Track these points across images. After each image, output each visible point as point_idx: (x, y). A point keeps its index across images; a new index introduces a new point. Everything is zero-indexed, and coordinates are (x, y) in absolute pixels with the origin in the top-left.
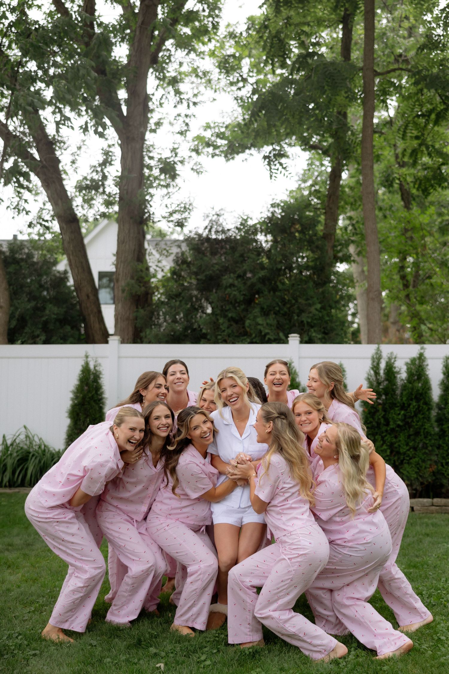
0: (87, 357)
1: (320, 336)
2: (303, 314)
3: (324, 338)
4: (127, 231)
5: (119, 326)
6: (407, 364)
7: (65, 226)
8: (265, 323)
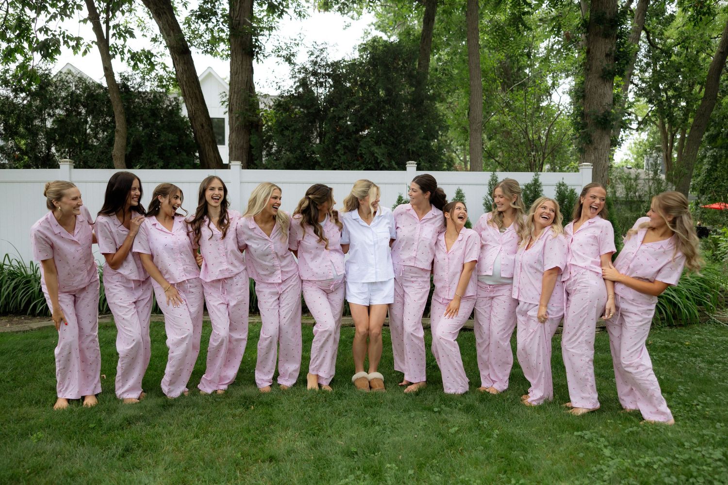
2: (409, 144)
3: (431, 166)
4: (240, 63)
5: (234, 154)
7: (178, 57)
8: (379, 152)
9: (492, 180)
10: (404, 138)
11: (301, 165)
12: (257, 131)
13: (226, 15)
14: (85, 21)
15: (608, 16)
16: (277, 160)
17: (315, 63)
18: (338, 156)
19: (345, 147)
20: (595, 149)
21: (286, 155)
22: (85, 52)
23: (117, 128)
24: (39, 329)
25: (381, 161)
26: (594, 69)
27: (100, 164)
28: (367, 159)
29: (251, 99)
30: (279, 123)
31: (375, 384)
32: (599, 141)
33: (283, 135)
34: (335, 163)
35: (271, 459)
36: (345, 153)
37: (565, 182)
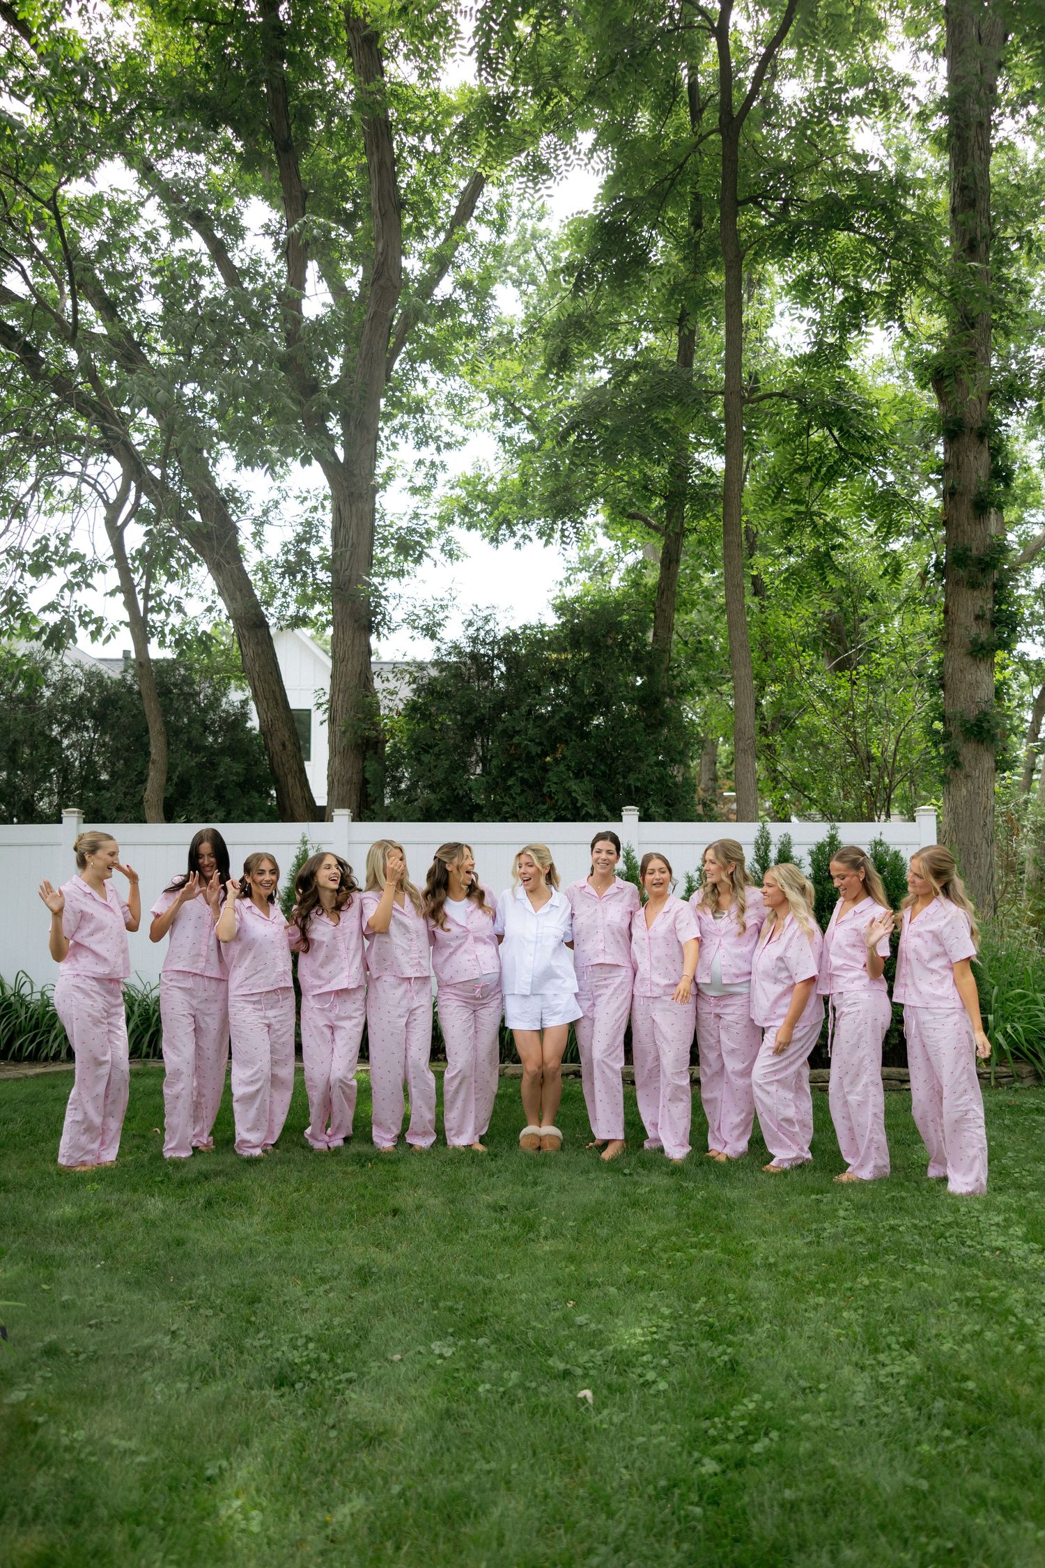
0: (305, 843)
1: (661, 811)
2: (631, 775)
4: (347, 641)
5: (336, 793)
6: (811, 853)
7: (247, 634)
8: (579, 789)
9: (761, 836)
10: (624, 763)
11: (449, 811)
12: (376, 753)
13: (327, 558)
14: (112, 593)
15: (974, 552)
16: (407, 802)
17: (474, 640)
18: (511, 797)
19: (523, 781)
20: (967, 776)
21: (424, 794)
22: (108, 638)
23: (153, 757)
24: (37, 1076)
25: (584, 805)
26: (956, 640)
27: (121, 814)
28: (560, 802)
29: (369, 699)
30: (414, 741)
31: (547, 1142)
32: (973, 762)
33: (419, 760)
34: (505, 809)
35: (395, 1212)
36: (523, 791)
37: (884, 839)
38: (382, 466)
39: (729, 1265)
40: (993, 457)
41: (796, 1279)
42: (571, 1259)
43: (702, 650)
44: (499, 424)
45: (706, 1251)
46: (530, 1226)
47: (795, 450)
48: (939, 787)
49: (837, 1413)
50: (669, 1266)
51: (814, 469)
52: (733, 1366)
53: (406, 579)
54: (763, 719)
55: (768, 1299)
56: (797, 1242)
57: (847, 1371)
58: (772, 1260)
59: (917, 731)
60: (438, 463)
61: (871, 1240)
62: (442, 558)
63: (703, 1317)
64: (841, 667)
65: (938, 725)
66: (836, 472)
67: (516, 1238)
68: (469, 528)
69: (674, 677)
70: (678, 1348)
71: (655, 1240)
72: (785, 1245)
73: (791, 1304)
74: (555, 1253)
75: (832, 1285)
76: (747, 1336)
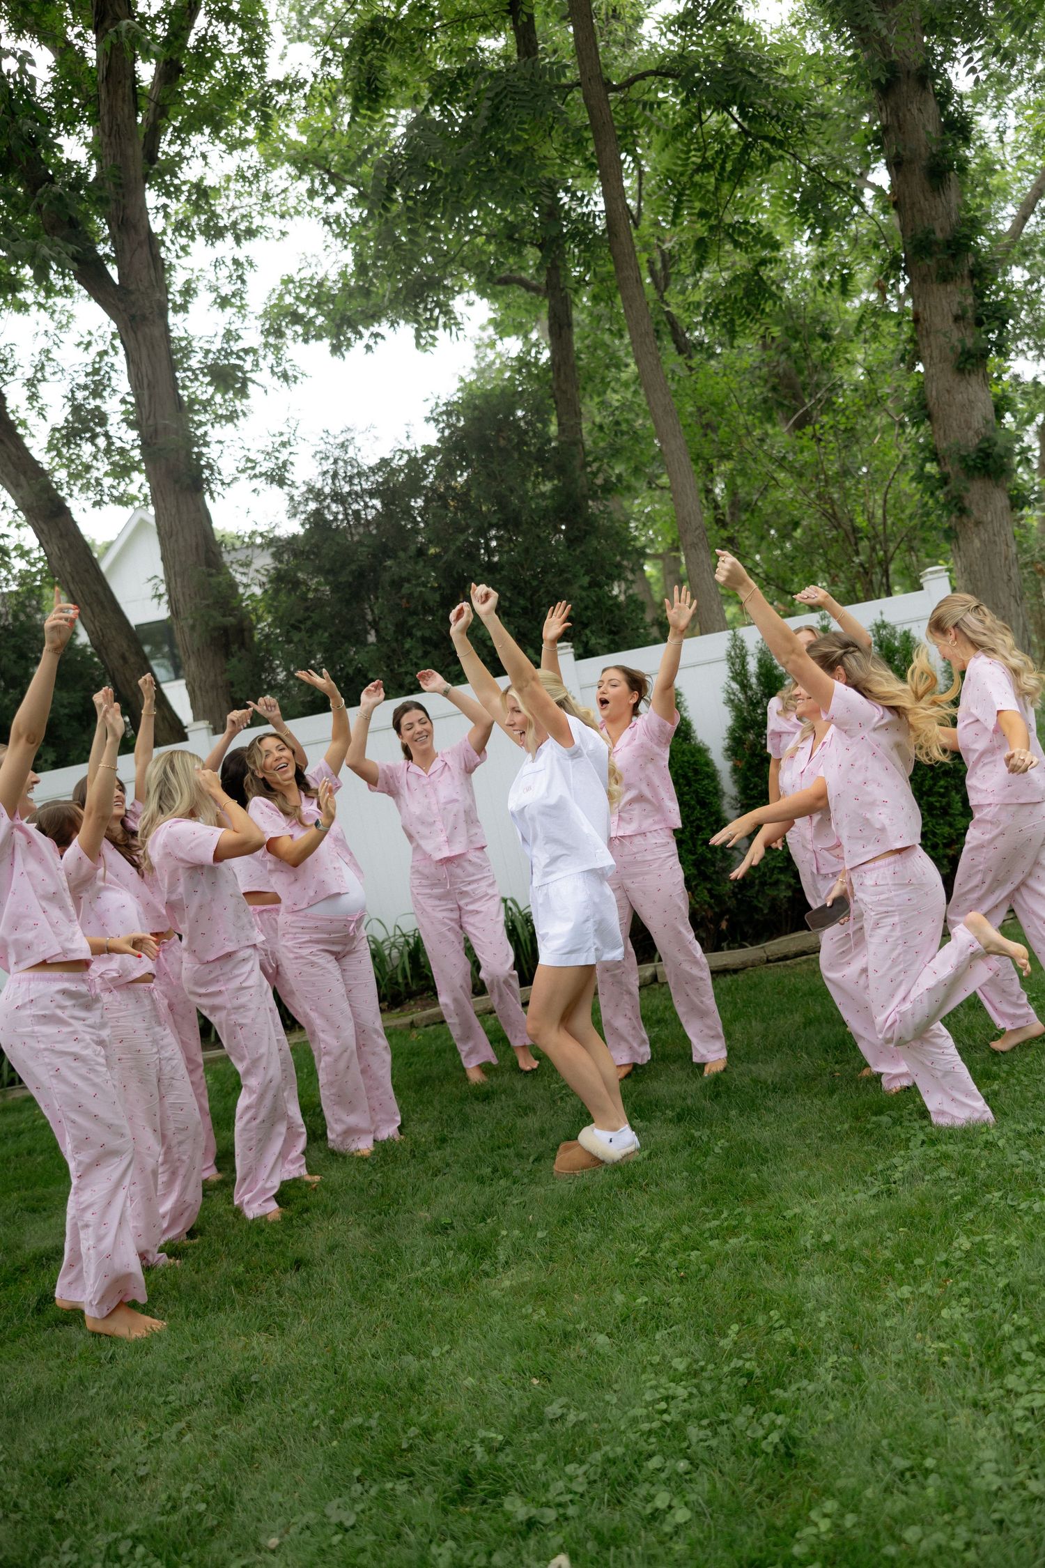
1: (604, 641)
3: (613, 641)
4: (174, 511)
5: (201, 704)
7: (45, 526)
9: (734, 646)
10: (548, 592)
12: (243, 643)
15: (939, 236)
17: (333, 476)
19: (425, 641)
20: (978, 523)
26: (935, 352)
32: (982, 504)
33: (290, 642)
37: (887, 619)
38: (177, 280)
39: (768, 1259)
40: (943, 105)
41: (866, 1263)
42: (541, 1295)
43: (623, 433)
44: (319, 201)
45: (733, 1241)
46: (481, 1250)
47: (688, 145)
48: (946, 546)
49: (961, 1511)
50: (682, 1280)
51: (717, 166)
52: (788, 1451)
53: (241, 422)
54: (717, 507)
55: (828, 1306)
56: (858, 1197)
57: (963, 1416)
58: (827, 1238)
59: (906, 485)
60: (242, 259)
61: (962, 1173)
62: (276, 382)
63: (738, 1363)
64: (800, 425)
65: (931, 468)
66: (745, 166)
67: (463, 1276)
68: (306, 341)
69: (595, 474)
70: (702, 1434)
71: (659, 1237)
72: (843, 1205)
73: (864, 1305)
74: (516, 1291)
75: (919, 1261)
76: (805, 1382)
